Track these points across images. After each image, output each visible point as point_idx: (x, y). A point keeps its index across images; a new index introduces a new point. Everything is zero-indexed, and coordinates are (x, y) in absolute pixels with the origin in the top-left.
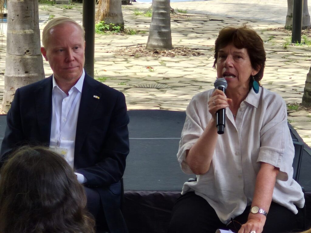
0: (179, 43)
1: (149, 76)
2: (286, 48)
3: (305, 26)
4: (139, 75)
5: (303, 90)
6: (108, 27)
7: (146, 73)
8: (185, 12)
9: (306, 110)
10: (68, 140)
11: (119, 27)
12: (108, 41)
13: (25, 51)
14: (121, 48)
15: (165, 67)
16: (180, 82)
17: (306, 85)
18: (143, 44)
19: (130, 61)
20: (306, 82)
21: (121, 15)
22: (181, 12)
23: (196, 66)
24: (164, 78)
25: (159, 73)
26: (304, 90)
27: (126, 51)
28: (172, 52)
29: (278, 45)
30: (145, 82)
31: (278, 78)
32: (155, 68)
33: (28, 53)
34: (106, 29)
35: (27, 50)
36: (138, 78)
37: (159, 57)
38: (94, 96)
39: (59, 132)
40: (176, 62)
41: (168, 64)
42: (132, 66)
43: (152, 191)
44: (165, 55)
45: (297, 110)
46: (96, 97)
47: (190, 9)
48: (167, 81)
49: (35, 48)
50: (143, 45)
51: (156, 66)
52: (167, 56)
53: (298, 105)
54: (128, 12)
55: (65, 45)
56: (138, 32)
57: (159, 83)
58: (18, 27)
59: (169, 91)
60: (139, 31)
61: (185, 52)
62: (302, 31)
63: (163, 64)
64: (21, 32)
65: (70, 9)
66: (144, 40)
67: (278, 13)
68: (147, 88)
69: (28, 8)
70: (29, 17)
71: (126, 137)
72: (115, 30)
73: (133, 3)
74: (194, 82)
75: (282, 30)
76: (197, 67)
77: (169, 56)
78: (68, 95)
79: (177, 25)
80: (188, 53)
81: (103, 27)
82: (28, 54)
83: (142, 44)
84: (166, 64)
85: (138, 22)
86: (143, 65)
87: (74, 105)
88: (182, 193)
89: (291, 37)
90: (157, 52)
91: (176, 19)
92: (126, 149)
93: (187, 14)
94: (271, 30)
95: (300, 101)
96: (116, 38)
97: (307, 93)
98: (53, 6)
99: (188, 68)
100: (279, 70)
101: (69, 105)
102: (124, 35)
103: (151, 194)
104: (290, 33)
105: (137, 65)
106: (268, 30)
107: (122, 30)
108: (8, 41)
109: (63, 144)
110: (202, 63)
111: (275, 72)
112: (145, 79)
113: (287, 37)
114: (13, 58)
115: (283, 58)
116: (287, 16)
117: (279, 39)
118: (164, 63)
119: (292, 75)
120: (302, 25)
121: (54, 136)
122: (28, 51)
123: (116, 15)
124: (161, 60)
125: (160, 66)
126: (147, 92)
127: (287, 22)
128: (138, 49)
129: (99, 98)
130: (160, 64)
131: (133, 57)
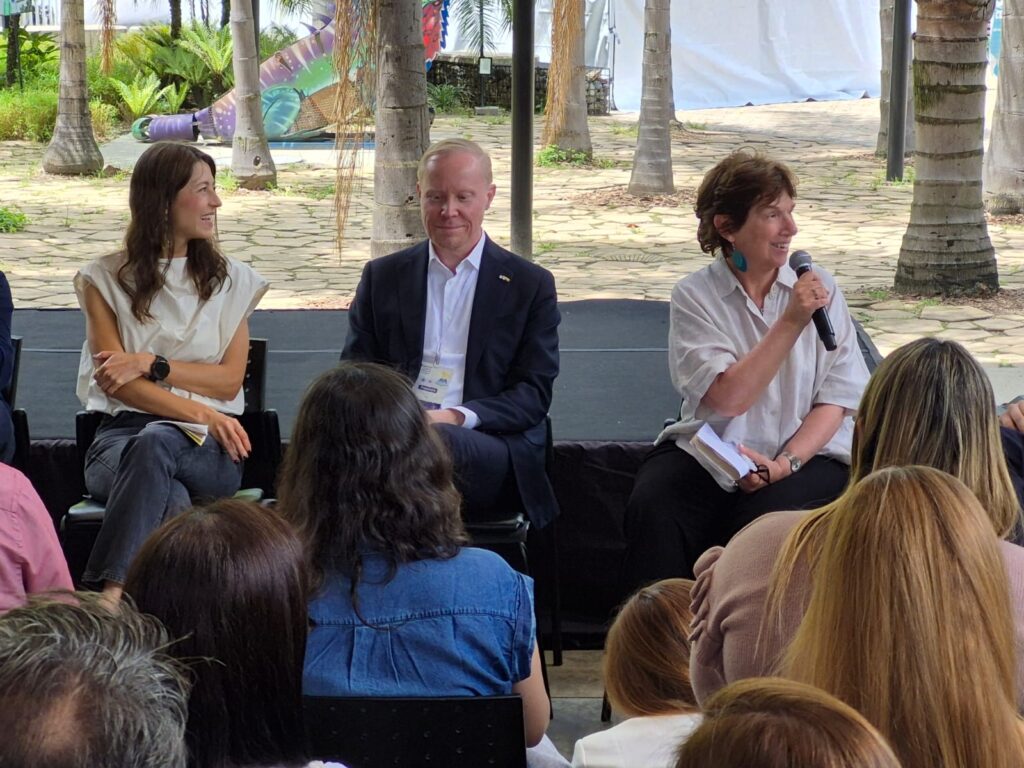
0: (687, 182)
1: (631, 241)
2: (875, 189)
3: (911, 150)
4: (614, 238)
5: (895, 263)
6: (563, 155)
7: (624, 236)
8: (704, 127)
9: (900, 299)
10: (454, 352)
11: (583, 156)
12: (564, 181)
13: (407, 198)
14: (584, 192)
15: (660, 225)
16: (684, 250)
17: (901, 255)
18: (623, 185)
19: (599, 215)
20: (902, 250)
21: (587, 133)
22: (695, 127)
24: (657, 245)
25: (649, 236)
26: (899, 263)
27: (594, 197)
28: (674, 199)
29: (861, 185)
30: (622, 251)
31: (858, 243)
32: (642, 227)
33: (412, 201)
34: (560, 159)
35: (409, 196)
36: (612, 244)
37: (651, 207)
38: (501, 277)
39: (438, 339)
40: (679, 216)
41: (665, 220)
42: (601, 224)
43: (605, 441)
44: (662, 203)
45: (884, 299)
46: (504, 278)
47: (710, 122)
48: (661, 250)
50: (623, 187)
51: (645, 222)
52: (664, 205)
53: (888, 290)
54: (601, 130)
55: (444, 189)
56: (616, 164)
57: (647, 253)
58: (395, 155)
59: (665, 266)
60: (619, 162)
62: (906, 160)
63: (657, 219)
64: (400, 165)
65: (500, 124)
66: (624, 177)
67: (865, 127)
68: (627, 261)
69: (410, 122)
70: (411, 138)
71: (555, 348)
72: (575, 160)
73: (612, 112)
75: (871, 157)
77: (667, 204)
78: (455, 273)
79: (686, 151)
81: (556, 156)
82: (412, 203)
83: (620, 185)
84: (661, 220)
85: (619, 146)
86: (621, 221)
87: (465, 291)
88: (655, 443)
89: (885, 170)
90: (646, 199)
91: (686, 140)
92: (554, 367)
93: (706, 132)
94: (851, 157)
95: (891, 282)
96: (578, 174)
97: (903, 269)
98: (471, 120)
100: (860, 229)
101: (457, 291)
102: (590, 169)
103: (603, 447)
104: (884, 162)
105: (610, 222)
106: (845, 158)
107: (589, 161)
108: (376, 180)
109: (445, 361)
111: (853, 233)
112: (623, 245)
113: (878, 170)
114: (385, 211)
115: (868, 207)
116: (880, 134)
117: (863, 173)
118: (659, 219)
119: (884, 238)
120: (905, 149)
121: (430, 346)
123: (579, 134)
124: (654, 213)
125: (651, 222)
126: (626, 269)
127: (879, 144)
128: (614, 193)
129: (508, 280)
130: (651, 220)
131: (605, 208)
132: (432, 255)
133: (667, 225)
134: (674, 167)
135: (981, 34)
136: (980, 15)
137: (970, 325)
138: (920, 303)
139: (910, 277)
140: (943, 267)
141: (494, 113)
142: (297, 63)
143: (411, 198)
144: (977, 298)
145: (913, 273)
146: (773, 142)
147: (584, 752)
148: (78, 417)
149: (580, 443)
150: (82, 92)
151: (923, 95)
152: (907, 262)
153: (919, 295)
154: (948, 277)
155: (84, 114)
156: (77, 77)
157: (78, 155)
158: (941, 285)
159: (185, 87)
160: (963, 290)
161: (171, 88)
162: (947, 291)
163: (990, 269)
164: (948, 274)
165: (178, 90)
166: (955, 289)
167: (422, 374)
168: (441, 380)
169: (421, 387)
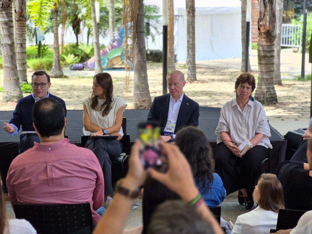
8: (199, 65)
20: (255, 93)
21: (175, 67)
22: (197, 65)
47: (201, 64)
49: (146, 82)
52: (195, 83)
69: (142, 65)
70: (143, 69)
78: (176, 102)
90: (191, 82)
97: (256, 98)
106: (234, 72)
108: (135, 79)
109: (172, 122)
114: (137, 86)
116: (242, 66)
123: (173, 67)
127: (242, 69)
132: (171, 97)
133: (197, 88)
134: (197, 74)
135: (273, 44)
136: (273, 39)
137: (272, 111)
140: (265, 97)
141: (150, 63)
142: (107, 52)
143: (143, 83)
144: (273, 104)
145: (258, 99)
146: (216, 69)
147: (240, 219)
148: (82, 137)
150: (59, 59)
151: (260, 58)
152: (257, 96)
155: (59, 64)
156: (57, 55)
157: (58, 73)
159: (80, 57)
160: (270, 103)
161: (77, 57)
163: (275, 98)
165: (78, 58)
167: (167, 126)
168: (173, 127)
169: (167, 129)
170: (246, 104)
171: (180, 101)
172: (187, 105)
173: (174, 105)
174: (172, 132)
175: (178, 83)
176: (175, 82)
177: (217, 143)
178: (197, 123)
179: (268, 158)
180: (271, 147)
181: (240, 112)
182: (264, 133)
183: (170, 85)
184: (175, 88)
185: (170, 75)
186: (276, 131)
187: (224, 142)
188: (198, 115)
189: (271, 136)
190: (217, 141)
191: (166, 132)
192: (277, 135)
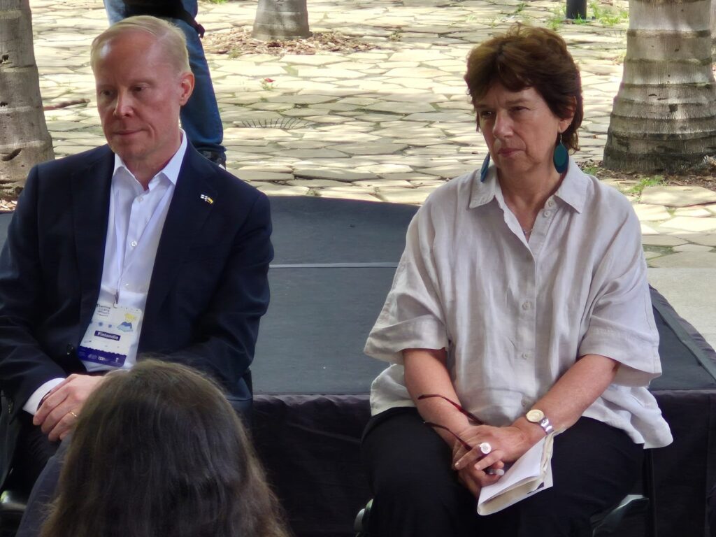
0: (321, 21)
1: (265, 100)
4: (242, 97)
7: (256, 94)
9: (613, 177)
15: (297, 79)
16: (332, 113)
18: (244, 25)
19: (220, 66)
20: (613, 116)
23: (365, 74)
24: (296, 106)
25: (285, 94)
27: (209, 42)
28: (310, 44)
29: (537, 23)
30: (255, 114)
32: (276, 81)
33: (7, 61)
35: (3, 55)
36: (240, 105)
37: (283, 55)
38: (202, 197)
40: (319, 66)
41: (303, 72)
42: (224, 78)
43: (311, 394)
44: (295, 50)
46: (206, 198)
48: (303, 112)
49: (21, 52)
50: (245, 28)
51: (278, 75)
52: (298, 53)
53: (596, 166)
57: (285, 116)
61: (336, 42)
63: (291, 70)
66: (247, 14)
68: (262, 127)
74: (362, 113)
76: (366, 77)
77: (302, 51)
78: (146, 188)
80: (344, 45)
82: (7, 64)
83: (241, 25)
84: (298, 71)
86: (247, 74)
89: (565, 5)
90: (276, 45)
97: (615, 139)
99: (345, 79)
101: (148, 212)
103: (311, 403)
105: (235, 74)
110: (377, 67)
112: (255, 106)
118: (294, 70)
121: (109, 280)
122: (6, 58)
124: (287, 63)
125: (284, 75)
128: (234, 37)
129: (211, 201)
130: (285, 72)
131: (225, 56)
132: (118, 163)
133: (306, 78)
137: (702, 211)
138: (637, 182)
139: (624, 149)
140: (665, 138)
144: (706, 175)
145: (627, 145)
149: (281, 398)
152: (619, 131)
153: (635, 173)
154: (670, 150)
158: (662, 160)
160: (690, 166)
162: (670, 168)
164: (670, 146)
166: (679, 165)
167: (97, 317)
168: (130, 325)
169: (96, 333)
170: (551, 199)
171: (165, 181)
172: (207, 203)
173: (136, 206)
174: (122, 353)
175: (151, 84)
176: (134, 74)
177: (375, 412)
178: (260, 300)
179: (645, 494)
180: (665, 435)
181: (515, 236)
182: (618, 355)
183: (107, 93)
184: (135, 110)
185: (106, 42)
186: (698, 338)
187: (420, 406)
188: (266, 255)
189: (660, 370)
190: (374, 399)
191: (90, 351)
192: (700, 364)
